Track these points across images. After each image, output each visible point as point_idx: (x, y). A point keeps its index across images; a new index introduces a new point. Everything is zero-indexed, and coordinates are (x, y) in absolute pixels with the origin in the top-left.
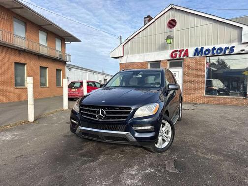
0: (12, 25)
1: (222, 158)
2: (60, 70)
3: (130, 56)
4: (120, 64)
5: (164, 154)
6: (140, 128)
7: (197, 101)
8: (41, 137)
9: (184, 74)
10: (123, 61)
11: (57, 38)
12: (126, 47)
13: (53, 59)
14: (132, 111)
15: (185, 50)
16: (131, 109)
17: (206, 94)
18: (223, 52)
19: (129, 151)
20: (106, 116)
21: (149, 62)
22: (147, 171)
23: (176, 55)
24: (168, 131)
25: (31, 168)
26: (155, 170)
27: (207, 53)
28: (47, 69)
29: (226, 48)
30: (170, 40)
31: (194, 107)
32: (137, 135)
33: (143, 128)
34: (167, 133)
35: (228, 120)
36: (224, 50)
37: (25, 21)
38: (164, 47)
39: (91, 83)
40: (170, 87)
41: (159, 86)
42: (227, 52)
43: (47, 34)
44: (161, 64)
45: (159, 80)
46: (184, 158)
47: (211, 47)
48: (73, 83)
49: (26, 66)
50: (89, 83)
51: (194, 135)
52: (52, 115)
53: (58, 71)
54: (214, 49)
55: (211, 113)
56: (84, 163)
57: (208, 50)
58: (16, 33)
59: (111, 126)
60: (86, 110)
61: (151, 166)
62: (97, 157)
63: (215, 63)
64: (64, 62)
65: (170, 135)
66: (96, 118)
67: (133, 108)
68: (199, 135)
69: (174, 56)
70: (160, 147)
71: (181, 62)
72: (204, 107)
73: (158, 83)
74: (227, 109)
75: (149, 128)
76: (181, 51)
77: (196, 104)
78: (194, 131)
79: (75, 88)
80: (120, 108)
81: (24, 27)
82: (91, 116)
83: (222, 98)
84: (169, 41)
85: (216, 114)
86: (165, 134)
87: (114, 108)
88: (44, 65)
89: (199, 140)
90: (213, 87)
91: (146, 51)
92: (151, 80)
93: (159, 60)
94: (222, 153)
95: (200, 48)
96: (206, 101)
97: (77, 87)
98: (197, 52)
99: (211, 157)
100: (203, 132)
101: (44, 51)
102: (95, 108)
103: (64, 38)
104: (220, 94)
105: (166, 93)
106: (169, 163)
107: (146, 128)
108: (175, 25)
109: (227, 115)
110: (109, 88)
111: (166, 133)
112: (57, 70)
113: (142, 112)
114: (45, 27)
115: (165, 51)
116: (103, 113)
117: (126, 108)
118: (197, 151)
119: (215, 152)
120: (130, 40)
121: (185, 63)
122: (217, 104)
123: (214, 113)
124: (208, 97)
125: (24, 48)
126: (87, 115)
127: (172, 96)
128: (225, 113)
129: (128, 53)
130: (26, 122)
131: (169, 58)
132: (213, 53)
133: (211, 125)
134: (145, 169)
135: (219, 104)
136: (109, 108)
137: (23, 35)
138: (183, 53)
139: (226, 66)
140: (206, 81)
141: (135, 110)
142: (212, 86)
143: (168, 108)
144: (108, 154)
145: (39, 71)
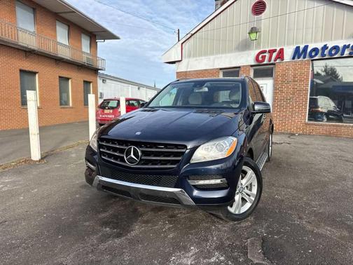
0: (13, 13)
1: (346, 233)
2: (90, 82)
3: (192, 60)
4: (177, 73)
5: (243, 224)
6: (201, 182)
7: (293, 130)
8: (44, 187)
9: (275, 89)
10: (182, 67)
11: (83, 33)
12: (186, 46)
13: (78, 66)
14: (187, 151)
15: (278, 49)
16: (185, 147)
17: (309, 120)
18: (340, 53)
19: (183, 216)
20: (141, 160)
21: (221, 69)
22: (213, 260)
23: (264, 57)
24: (251, 184)
25: (12, 247)
26: (228, 258)
27: (313, 54)
28: (70, 81)
29: (345, 47)
30: (255, 34)
31: (289, 140)
32: (196, 193)
33: (207, 182)
34: (250, 187)
35: (347, 161)
36: (341, 49)
37: (34, 7)
38: (245, 46)
39: (134, 102)
40: (257, 107)
41: (237, 106)
42: (347, 53)
43: (69, 26)
44: (241, 72)
45: (238, 97)
46: (278, 233)
47: (320, 46)
48: (107, 101)
49: (37, 75)
50: (131, 102)
51: (293, 188)
52: (70, 150)
53: (87, 83)
54: (325, 47)
55: (317, 149)
56: (105, 238)
57: (315, 50)
58: (20, 25)
59: (151, 177)
60: (109, 148)
61: (220, 248)
62: (129, 226)
63: (320, 72)
64: (95, 71)
65: (255, 191)
66: (125, 162)
67: (190, 146)
68: (302, 187)
69: (260, 59)
70: (237, 213)
71: (272, 69)
72: (305, 140)
73: (236, 102)
74: (343, 143)
75: (218, 181)
76: (272, 52)
77: (293, 135)
78: (292, 181)
79: (109, 109)
80: (166, 146)
81: (32, 15)
82: (116, 158)
83: (334, 126)
84: (253, 36)
85: (327, 152)
86: (246, 190)
87: (156, 145)
88: (65, 74)
89: (302, 198)
90: (320, 109)
91: (218, 53)
92: (224, 96)
93: (238, 65)
94: (345, 224)
95: (302, 47)
96: (308, 130)
97: (112, 108)
98: (298, 53)
99: (326, 230)
100: (307, 181)
101: (65, 53)
102: (122, 145)
103: (95, 33)
104: (329, 120)
105: (249, 118)
106: (252, 244)
107: (213, 182)
108: (264, 11)
109: (343, 153)
110: (153, 110)
111: (247, 187)
112: (84, 81)
113: (206, 152)
114: (64, 15)
115: (247, 52)
116: (136, 154)
117: (176, 146)
118: (300, 218)
119: (332, 220)
120: (193, 35)
121: (278, 71)
122: (327, 136)
123: (323, 149)
124: (312, 124)
125: (32, 48)
126: (110, 156)
127: (259, 123)
128: (340, 149)
129: (189, 56)
130: (29, 161)
131: (253, 63)
132: (323, 55)
133: (320, 170)
134: (209, 255)
135: (329, 135)
136: (146, 145)
137: (32, 28)
138: (274, 55)
139: (336, 77)
140: (310, 99)
141: (194, 150)
142: (317, 107)
143: (253, 145)
144: (147, 222)
145: (58, 83)
